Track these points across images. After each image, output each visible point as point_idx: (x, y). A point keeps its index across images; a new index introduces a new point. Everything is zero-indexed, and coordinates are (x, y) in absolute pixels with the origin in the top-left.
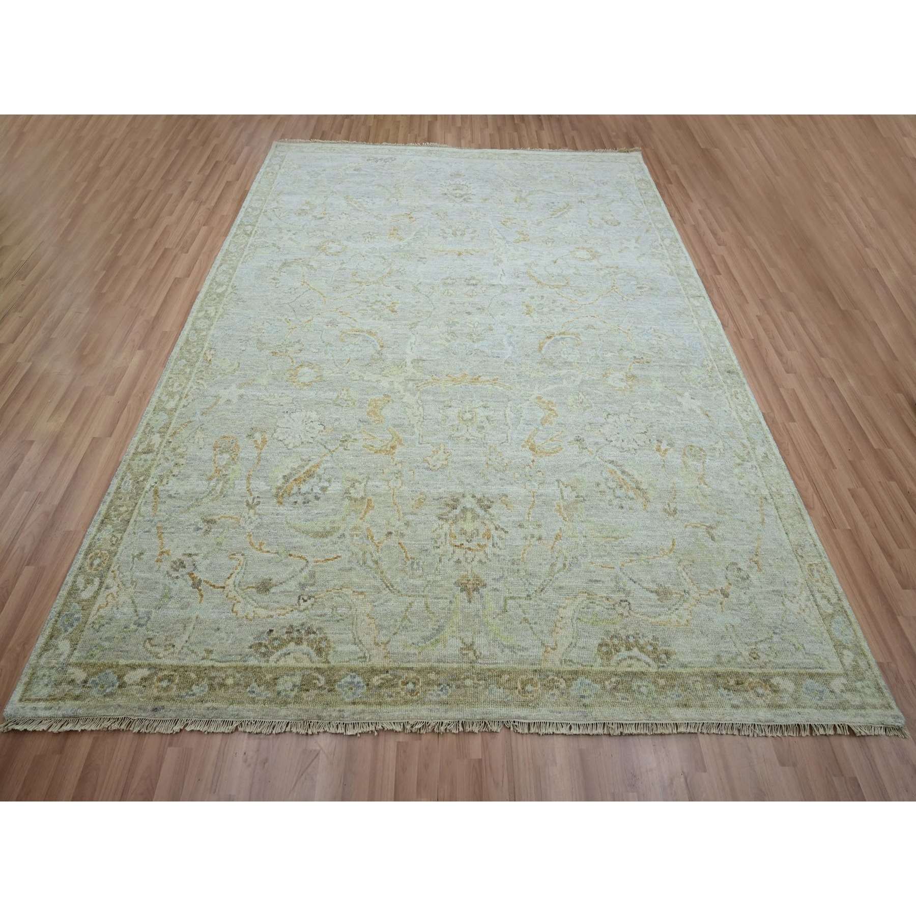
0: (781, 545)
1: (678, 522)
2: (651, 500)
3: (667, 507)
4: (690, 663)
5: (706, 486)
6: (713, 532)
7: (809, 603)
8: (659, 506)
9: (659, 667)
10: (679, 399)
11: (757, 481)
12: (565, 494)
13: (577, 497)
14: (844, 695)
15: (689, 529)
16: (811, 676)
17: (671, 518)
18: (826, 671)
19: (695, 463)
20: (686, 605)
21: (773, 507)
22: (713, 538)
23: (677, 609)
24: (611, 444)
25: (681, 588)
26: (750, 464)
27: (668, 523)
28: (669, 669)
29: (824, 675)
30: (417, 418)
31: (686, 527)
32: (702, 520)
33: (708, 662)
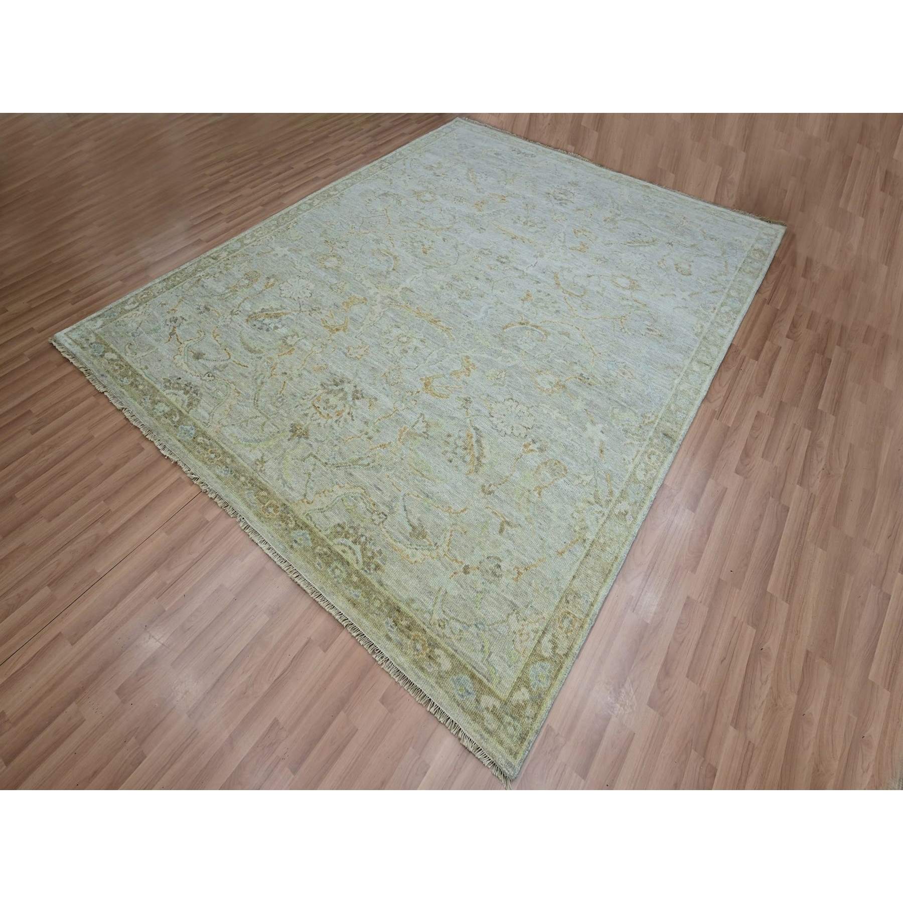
0: (559, 580)
1: (485, 500)
2: (480, 473)
3: (487, 486)
4: (387, 585)
5: (538, 495)
6: (506, 527)
7: (532, 635)
8: (482, 481)
9: (362, 569)
10: (588, 425)
11: (592, 525)
12: (418, 425)
13: (424, 433)
14: (485, 712)
15: (489, 511)
16: (473, 677)
17: (482, 495)
18: (490, 685)
19: (548, 475)
20: (426, 552)
21: (585, 551)
22: (501, 531)
23: (416, 549)
24: (491, 419)
25: (436, 540)
26: (601, 509)
27: (475, 496)
28: (369, 577)
29: (485, 686)
30: (370, 322)
31: (487, 508)
32: (507, 514)
33: (400, 597)
